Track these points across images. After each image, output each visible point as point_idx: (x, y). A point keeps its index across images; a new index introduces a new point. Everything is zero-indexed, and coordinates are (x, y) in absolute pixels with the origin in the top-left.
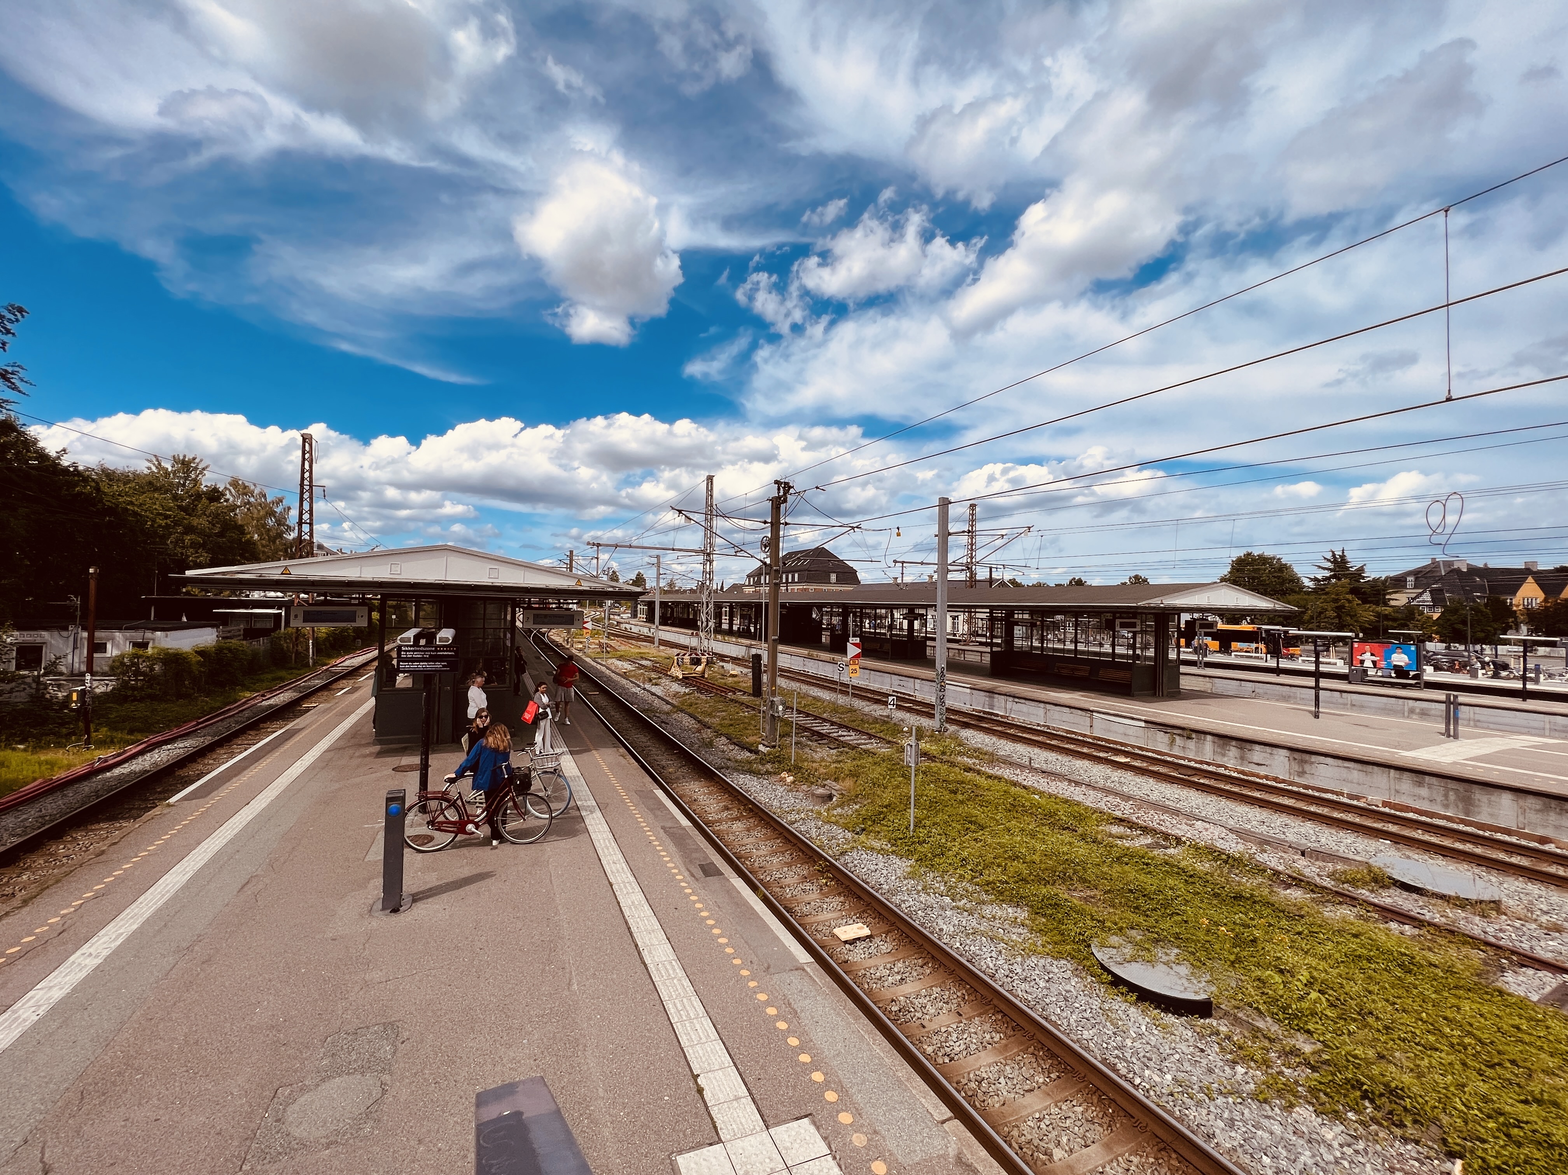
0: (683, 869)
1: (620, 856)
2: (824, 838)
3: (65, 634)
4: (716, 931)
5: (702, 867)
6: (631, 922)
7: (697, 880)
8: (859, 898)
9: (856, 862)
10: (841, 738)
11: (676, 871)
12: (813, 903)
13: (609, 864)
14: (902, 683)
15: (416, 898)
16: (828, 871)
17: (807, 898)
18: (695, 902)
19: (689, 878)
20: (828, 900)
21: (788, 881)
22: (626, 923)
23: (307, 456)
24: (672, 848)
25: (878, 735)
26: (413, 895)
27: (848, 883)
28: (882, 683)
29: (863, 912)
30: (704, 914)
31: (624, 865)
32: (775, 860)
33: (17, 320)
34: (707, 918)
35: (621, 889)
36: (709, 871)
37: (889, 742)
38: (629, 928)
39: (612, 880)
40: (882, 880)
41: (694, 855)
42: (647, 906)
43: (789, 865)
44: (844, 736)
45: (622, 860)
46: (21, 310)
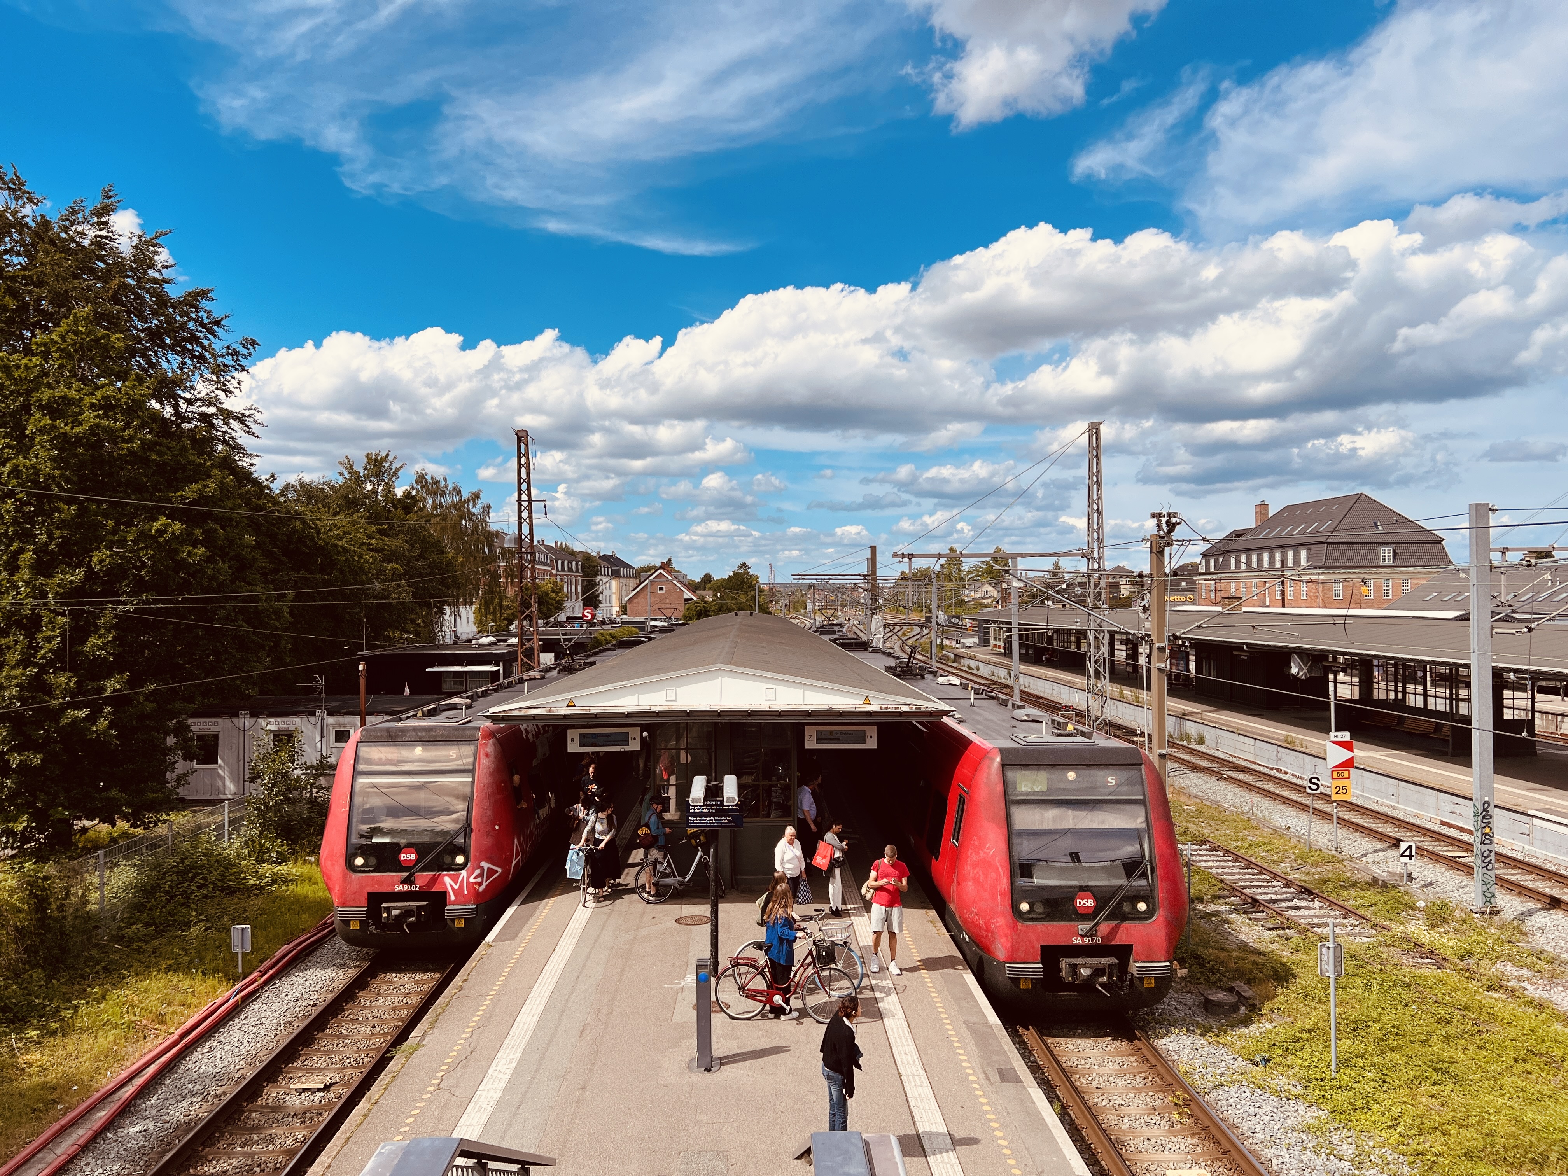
0: (979, 1071)
1: (912, 1047)
2: (1197, 1063)
3: (312, 720)
4: (998, 1133)
5: (1001, 1072)
6: (915, 1111)
7: (992, 1084)
8: (1217, 1143)
9: (1231, 1101)
10: (1293, 913)
11: (971, 1071)
12: (1153, 1141)
13: (900, 1054)
14: (1457, 809)
15: (724, 1061)
16: (1187, 1106)
17: (1148, 1132)
18: (983, 1104)
19: (983, 1081)
20: (1175, 1140)
21: (1132, 1109)
22: (911, 1112)
23: (523, 460)
24: (971, 1045)
25: (1361, 912)
26: (720, 1059)
27: (1208, 1123)
28: (1422, 806)
29: (1218, 1159)
30: (991, 1116)
31: (916, 1057)
32: (1122, 1083)
33: (250, 354)
34: (991, 1121)
35: (909, 1081)
36: (1007, 1076)
37: (1375, 926)
38: (913, 1117)
39: (902, 1071)
40: (1259, 1128)
41: (994, 1058)
42: (933, 1100)
43: (1138, 1091)
44: (1298, 908)
45: (915, 1053)
46: (253, 343)
